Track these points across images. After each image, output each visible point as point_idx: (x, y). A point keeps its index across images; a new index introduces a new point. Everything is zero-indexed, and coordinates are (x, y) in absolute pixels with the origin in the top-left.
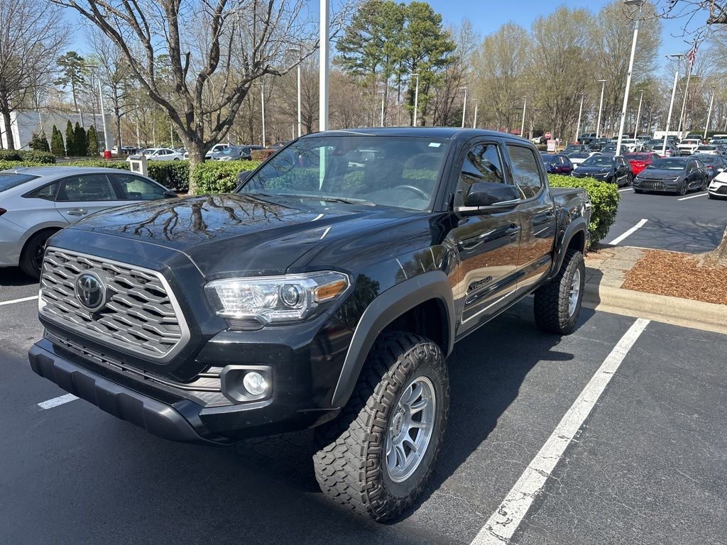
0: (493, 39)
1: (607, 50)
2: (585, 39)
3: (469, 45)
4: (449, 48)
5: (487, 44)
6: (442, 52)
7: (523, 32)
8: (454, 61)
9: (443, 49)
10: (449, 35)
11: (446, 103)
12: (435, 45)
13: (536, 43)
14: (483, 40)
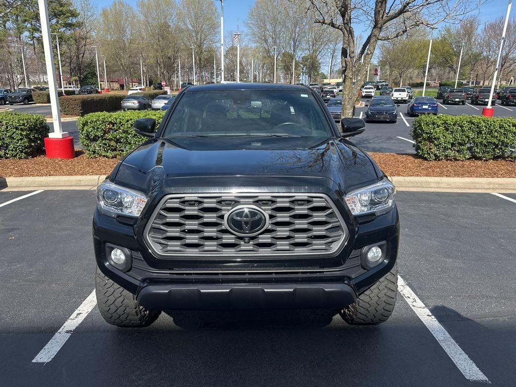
0: (109, 10)
1: (190, 27)
2: (174, 18)
3: (89, 14)
4: (74, 15)
5: (105, 13)
6: (68, 17)
7: (131, 8)
8: (80, 25)
9: (69, 15)
10: (71, 4)
11: (78, 57)
12: (61, 11)
13: (142, 18)
14: (100, 11)
